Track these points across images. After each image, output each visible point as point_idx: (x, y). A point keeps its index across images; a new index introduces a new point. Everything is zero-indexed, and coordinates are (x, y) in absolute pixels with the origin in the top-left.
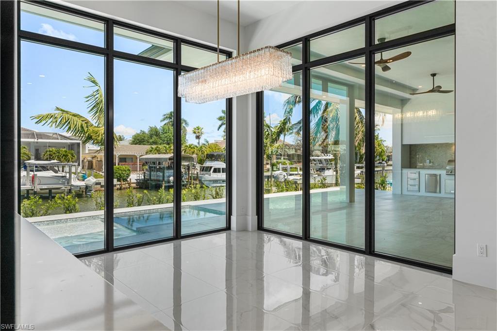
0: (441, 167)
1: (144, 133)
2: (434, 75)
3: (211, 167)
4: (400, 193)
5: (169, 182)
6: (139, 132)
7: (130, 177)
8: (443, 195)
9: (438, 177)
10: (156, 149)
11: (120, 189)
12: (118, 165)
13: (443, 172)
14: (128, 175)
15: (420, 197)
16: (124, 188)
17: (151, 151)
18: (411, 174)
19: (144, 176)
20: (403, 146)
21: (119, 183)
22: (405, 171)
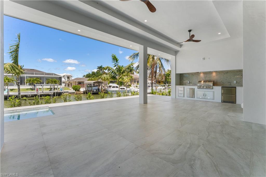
0: (195, 85)
1: (90, 74)
2: (190, 31)
3: (111, 86)
4: (175, 98)
5: (94, 91)
6: (88, 73)
7: (80, 90)
8: (195, 99)
9: (194, 89)
10: (91, 79)
11: (76, 94)
12: (77, 85)
13: (196, 87)
14: (80, 89)
15: (184, 100)
16: (78, 94)
17: (89, 80)
18: (180, 88)
19: (86, 89)
20: (176, 74)
21: (76, 92)
22: (177, 86)
